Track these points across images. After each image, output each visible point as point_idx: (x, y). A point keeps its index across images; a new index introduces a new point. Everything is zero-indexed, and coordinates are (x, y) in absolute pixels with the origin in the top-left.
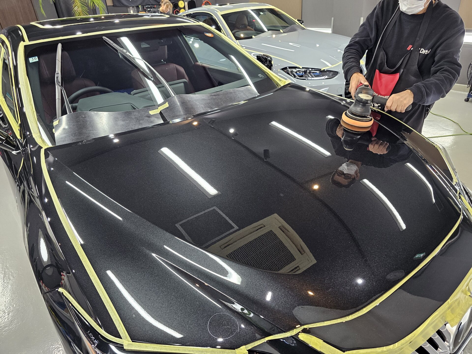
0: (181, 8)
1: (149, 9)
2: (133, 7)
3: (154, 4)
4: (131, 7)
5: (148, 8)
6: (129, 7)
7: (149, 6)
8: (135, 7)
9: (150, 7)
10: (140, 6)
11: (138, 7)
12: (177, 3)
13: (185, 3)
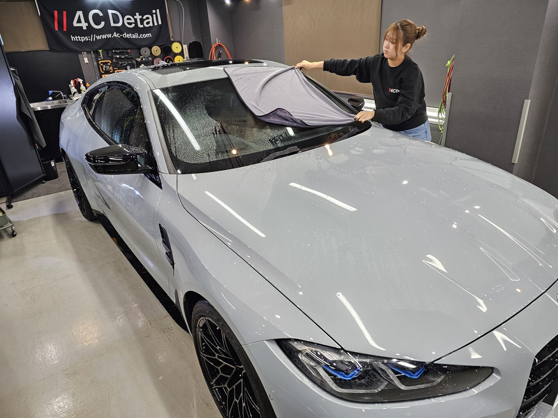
0: (176, 55)
1: (118, 56)
2: (88, 52)
3: (127, 47)
4: (84, 52)
5: (116, 54)
6: (80, 53)
7: (118, 51)
8: (92, 53)
9: (120, 52)
10: (100, 51)
11: (96, 53)
12: (170, 46)
13: (184, 46)
